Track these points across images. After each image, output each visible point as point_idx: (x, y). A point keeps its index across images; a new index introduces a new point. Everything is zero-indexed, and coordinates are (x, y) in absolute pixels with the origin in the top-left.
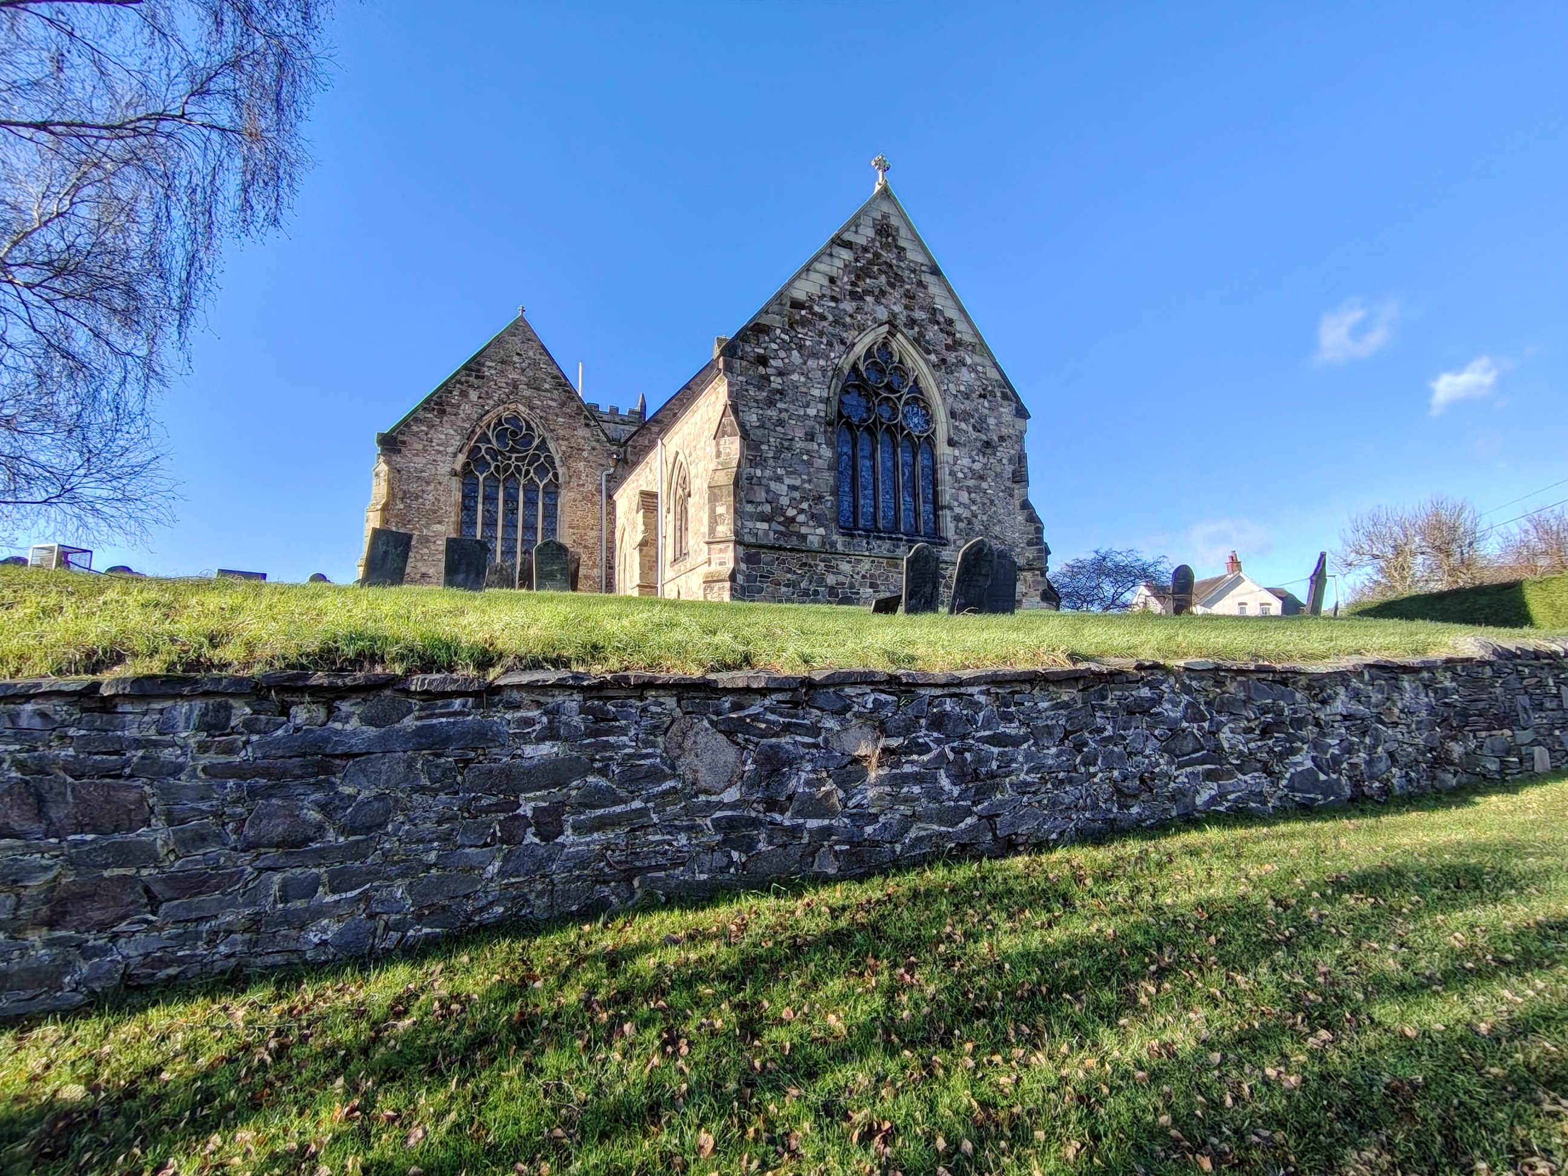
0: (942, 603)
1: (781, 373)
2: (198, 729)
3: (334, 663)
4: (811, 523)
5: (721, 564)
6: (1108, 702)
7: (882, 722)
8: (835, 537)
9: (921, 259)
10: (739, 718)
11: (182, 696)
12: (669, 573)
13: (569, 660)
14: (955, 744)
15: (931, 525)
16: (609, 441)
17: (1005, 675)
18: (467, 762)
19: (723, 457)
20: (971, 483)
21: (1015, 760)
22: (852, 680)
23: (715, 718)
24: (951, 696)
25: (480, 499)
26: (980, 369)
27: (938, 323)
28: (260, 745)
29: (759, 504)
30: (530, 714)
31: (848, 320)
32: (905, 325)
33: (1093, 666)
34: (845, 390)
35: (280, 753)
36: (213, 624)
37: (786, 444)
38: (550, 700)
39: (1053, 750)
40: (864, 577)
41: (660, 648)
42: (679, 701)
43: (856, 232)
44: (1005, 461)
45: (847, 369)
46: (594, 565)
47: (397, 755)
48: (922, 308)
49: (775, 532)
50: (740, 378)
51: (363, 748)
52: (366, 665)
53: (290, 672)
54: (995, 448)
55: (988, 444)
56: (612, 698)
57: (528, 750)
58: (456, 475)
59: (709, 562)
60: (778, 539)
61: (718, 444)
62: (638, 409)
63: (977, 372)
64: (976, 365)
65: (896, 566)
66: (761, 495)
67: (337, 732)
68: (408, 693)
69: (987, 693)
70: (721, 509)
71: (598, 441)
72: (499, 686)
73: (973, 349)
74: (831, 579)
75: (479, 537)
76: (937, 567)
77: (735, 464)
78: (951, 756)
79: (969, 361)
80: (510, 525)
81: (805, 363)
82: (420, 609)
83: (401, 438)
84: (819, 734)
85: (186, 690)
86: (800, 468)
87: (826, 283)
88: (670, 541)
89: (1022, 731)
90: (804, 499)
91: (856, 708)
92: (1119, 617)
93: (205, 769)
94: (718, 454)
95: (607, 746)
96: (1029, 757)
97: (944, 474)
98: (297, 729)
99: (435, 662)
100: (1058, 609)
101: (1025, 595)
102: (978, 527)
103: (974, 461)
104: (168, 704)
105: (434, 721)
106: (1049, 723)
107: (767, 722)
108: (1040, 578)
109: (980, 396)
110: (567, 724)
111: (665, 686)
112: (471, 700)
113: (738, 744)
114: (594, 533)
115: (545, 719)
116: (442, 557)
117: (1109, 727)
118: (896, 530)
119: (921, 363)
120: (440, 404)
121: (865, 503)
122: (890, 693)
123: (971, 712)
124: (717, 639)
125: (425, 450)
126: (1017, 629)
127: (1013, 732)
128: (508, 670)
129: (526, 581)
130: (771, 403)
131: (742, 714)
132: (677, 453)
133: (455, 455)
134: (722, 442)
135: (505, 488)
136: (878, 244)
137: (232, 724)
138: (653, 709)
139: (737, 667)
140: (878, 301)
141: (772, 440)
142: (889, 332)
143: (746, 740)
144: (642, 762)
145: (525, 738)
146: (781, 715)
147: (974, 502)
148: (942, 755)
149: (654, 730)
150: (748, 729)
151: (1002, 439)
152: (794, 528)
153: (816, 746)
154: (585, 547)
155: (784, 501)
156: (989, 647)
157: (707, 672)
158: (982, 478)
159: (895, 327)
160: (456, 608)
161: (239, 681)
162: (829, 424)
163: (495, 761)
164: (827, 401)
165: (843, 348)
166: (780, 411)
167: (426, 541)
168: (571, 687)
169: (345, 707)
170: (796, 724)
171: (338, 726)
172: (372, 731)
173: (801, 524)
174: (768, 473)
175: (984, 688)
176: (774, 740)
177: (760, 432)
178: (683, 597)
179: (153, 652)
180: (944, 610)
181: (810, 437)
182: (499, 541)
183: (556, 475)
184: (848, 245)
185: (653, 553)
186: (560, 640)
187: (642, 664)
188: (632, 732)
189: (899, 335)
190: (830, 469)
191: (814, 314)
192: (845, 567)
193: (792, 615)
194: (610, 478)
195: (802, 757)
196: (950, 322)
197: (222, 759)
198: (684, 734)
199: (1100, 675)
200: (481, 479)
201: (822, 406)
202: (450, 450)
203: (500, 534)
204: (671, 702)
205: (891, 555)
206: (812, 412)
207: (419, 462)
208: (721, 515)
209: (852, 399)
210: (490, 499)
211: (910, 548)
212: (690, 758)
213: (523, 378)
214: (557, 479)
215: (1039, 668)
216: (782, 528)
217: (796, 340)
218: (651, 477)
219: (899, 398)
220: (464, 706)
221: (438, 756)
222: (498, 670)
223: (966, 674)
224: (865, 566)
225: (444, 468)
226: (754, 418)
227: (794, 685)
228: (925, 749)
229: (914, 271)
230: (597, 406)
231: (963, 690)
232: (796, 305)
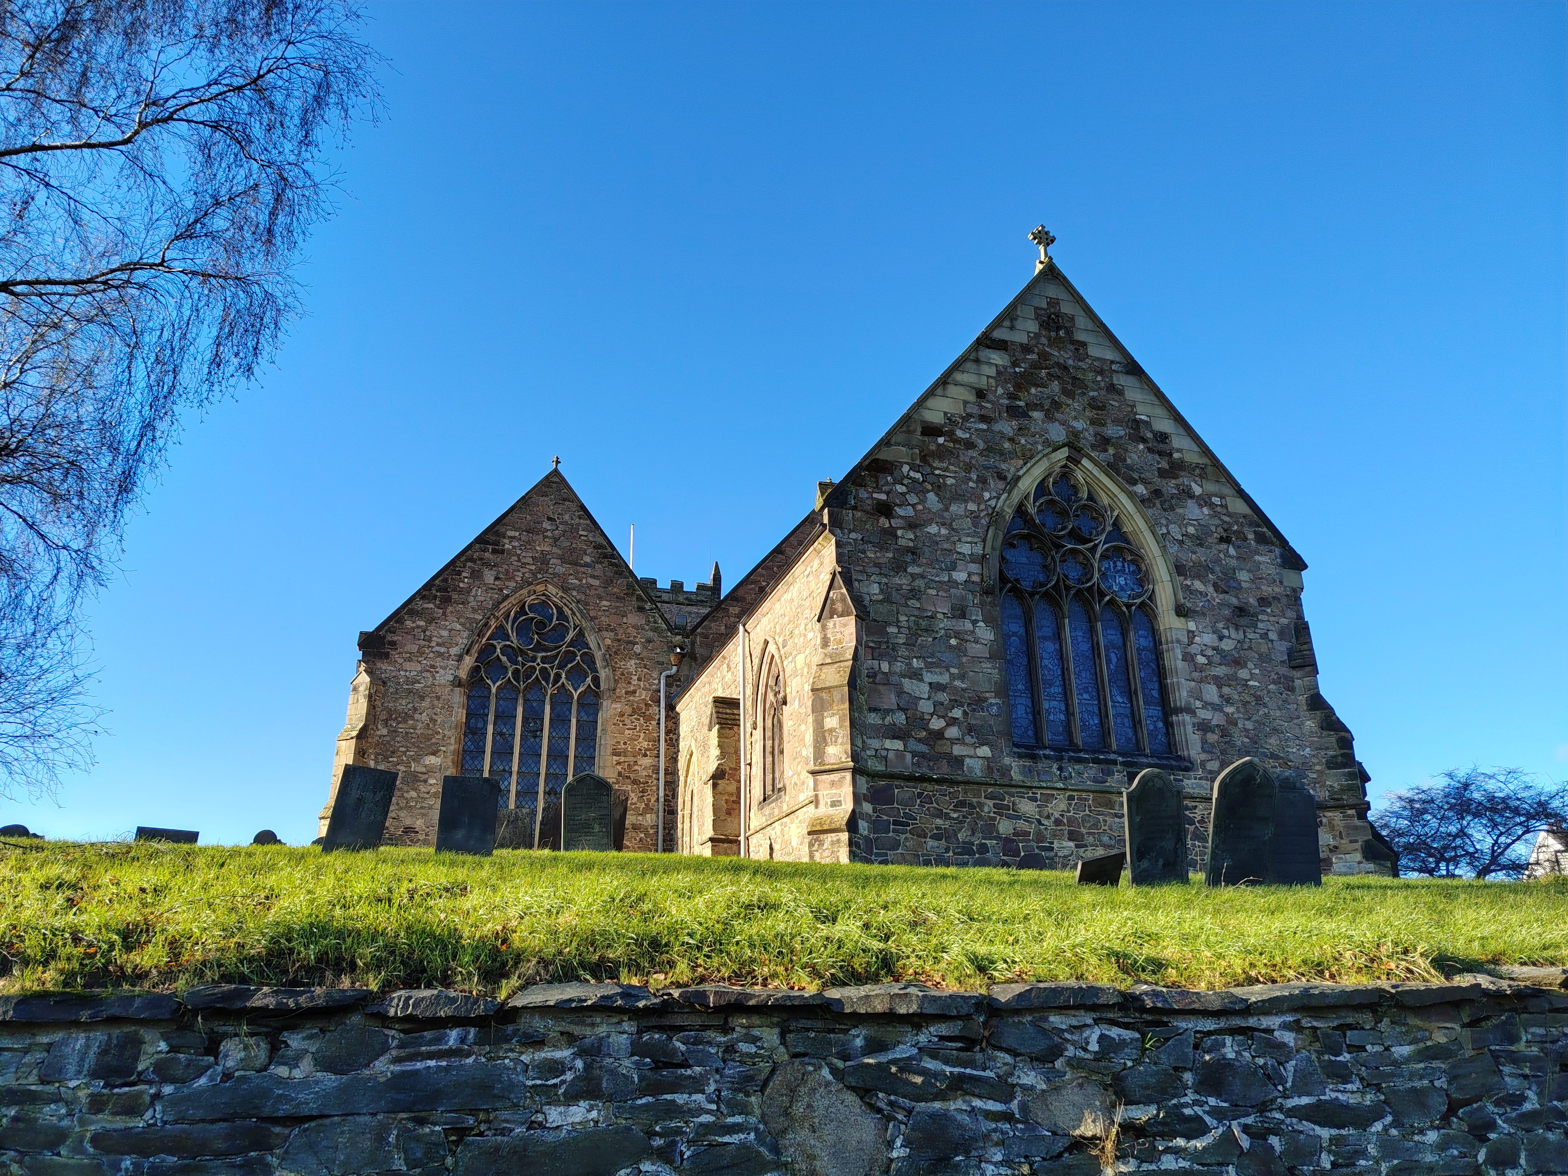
0: (1194, 864)
1: (912, 525)
2: (94, 1074)
3: (285, 972)
4: (968, 739)
5: (834, 804)
6: (1521, 1046)
7: (1118, 1079)
8: (1007, 760)
9: (1110, 355)
10: (879, 1064)
11: (77, 1024)
12: (756, 820)
13: (617, 964)
14: (1250, 1120)
15: (1161, 738)
16: (670, 629)
17: (1322, 994)
18: (462, 1132)
19: (832, 646)
20: (1221, 671)
21: (1362, 1153)
22: (1061, 1001)
23: (840, 1064)
24: (1233, 1032)
25: (491, 718)
26: (1216, 500)
27: (1144, 440)
28: (173, 1102)
29: (888, 712)
30: (558, 1054)
31: (1007, 445)
32: (1094, 447)
33: (1484, 981)
34: (1009, 543)
35: (199, 1114)
36: (130, 914)
37: (924, 623)
38: (588, 1031)
39: (1432, 1136)
40: (1058, 822)
41: (752, 946)
42: (783, 1035)
43: (1012, 328)
44: (1273, 636)
45: (1009, 512)
46: (648, 809)
47: (361, 1119)
48: (1117, 422)
49: (914, 754)
50: (853, 535)
51: (313, 1108)
52: (329, 975)
53: (226, 987)
54: (1255, 615)
55: (1241, 611)
56: (681, 1029)
57: (554, 1115)
58: (460, 685)
59: (815, 801)
60: (918, 765)
61: (824, 628)
62: (709, 581)
63: (1212, 505)
64: (1210, 496)
65: (1110, 805)
66: (890, 700)
67: (280, 1081)
68: (384, 1019)
69: (1295, 1027)
70: (831, 722)
71: (655, 630)
72: (515, 1008)
73: (1201, 472)
74: (1005, 827)
75: (486, 774)
76: (1180, 803)
77: (849, 655)
78: (1245, 1142)
79: (1197, 490)
80: (531, 753)
81: (947, 509)
82: (406, 885)
83: (390, 637)
84: (1012, 1097)
85: (84, 1016)
86: (947, 657)
87: (972, 398)
88: (757, 771)
89: (1369, 1099)
90: (956, 703)
91: (1070, 1051)
92: (1514, 889)
93: (96, 1140)
94: (825, 642)
95: (673, 1110)
96: (1388, 1148)
97: (1174, 659)
98: (227, 1076)
99: (424, 970)
100: (1396, 875)
101: (1335, 849)
102: (1240, 740)
103: (1221, 638)
104: (58, 1036)
105: (419, 1065)
106: (1417, 1084)
107: (923, 1072)
108: (1357, 822)
109: (1222, 540)
110: (613, 1073)
111: (762, 1010)
112: (472, 1030)
113: (879, 1111)
114: (647, 761)
115: (579, 1064)
116: (437, 804)
117: (1530, 1094)
118: (1105, 747)
119: (1123, 498)
120: (445, 590)
121: (1052, 707)
122: (1126, 1026)
123: (1271, 1062)
124: (838, 930)
125: (421, 653)
126: (1331, 913)
127: (1353, 1100)
128: (528, 983)
129: (550, 838)
130: (899, 567)
131: (883, 1058)
132: (766, 643)
133: (460, 658)
134: (830, 624)
135: (526, 701)
136: (1044, 341)
137: (140, 1069)
138: (743, 1047)
139: (874, 978)
140: (1049, 417)
141: (903, 618)
142: (1068, 458)
143: (891, 1104)
144: (727, 1139)
145: (548, 1094)
146: (946, 1062)
147: (1228, 701)
148: (1228, 1138)
149: (744, 1083)
150: (893, 1085)
151: (1263, 601)
152: (942, 747)
153: (1008, 1117)
154: (635, 782)
155: (926, 707)
156: (1289, 946)
157: (824, 985)
158: (1238, 663)
159: (1079, 450)
160: (455, 884)
161: (156, 1001)
162: (987, 592)
163: (503, 1132)
164: (982, 559)
165: (1001, 485)
166: (914, 577)
167: (414, 779)
168: (620, 1010)
169: (295, 1041)
170: (972, 1077)
171: (283, 1071)
172: (329, 1080)
173: (953, 741)
174: (899, 666)
175: (1289, 1018)
176: (937, 1105)
177: (884, 608)
178: (778, 857)
179: (50, 956)
180: (1198, 877)
181: (960, 612)
182: (514, 777)
183: (596, 680)
184: (1001, 346)
185: (732, 788)
186: (603, 933)
187: (725, 972)
188: (711, 1088)
189: (1085, 462)
190: (992, 657)
191: (957, 441)
192: (1027, 807)
193: (951, 889)
194: (671, 681)
195: (986, 1137)
196: (1163, 437)
197: (121, 1123)
198: (792, 1092)
199: (1498, 996)
200: (494, 690)
201: (974, 568)
202: (454, 651)
203: (515, 768)
204: (770, 1036)
205: (1100, 786)
206: (960, 576)
207: (413, 668)
208: (831, 730)
209: (1020, 556)
210: (505, 717)
211: (1131, 777)
212: (803, 1135)
213: (555, 550)
214: (598, 686)
215: (1384, 984)
216: (923, 748)
217: (931, 478)
218: (729, 677)
219: (1093, 550)
220: (463, 1040)
221: (421, 1122)
222: (515, 981)
223: (1256, 993)
224: (1059, 806)
225: (444, 677)
226: (875, 589)
227: (964, 1011)
228: (1196, 1128)
229: (1101, 372)
230: (654, 582)
231: (1252, 1022)
232: (931, 431)
